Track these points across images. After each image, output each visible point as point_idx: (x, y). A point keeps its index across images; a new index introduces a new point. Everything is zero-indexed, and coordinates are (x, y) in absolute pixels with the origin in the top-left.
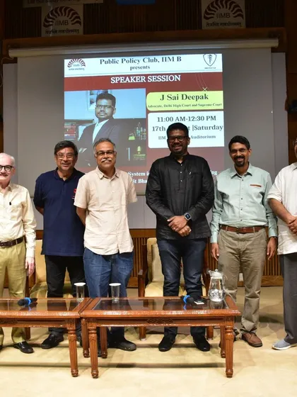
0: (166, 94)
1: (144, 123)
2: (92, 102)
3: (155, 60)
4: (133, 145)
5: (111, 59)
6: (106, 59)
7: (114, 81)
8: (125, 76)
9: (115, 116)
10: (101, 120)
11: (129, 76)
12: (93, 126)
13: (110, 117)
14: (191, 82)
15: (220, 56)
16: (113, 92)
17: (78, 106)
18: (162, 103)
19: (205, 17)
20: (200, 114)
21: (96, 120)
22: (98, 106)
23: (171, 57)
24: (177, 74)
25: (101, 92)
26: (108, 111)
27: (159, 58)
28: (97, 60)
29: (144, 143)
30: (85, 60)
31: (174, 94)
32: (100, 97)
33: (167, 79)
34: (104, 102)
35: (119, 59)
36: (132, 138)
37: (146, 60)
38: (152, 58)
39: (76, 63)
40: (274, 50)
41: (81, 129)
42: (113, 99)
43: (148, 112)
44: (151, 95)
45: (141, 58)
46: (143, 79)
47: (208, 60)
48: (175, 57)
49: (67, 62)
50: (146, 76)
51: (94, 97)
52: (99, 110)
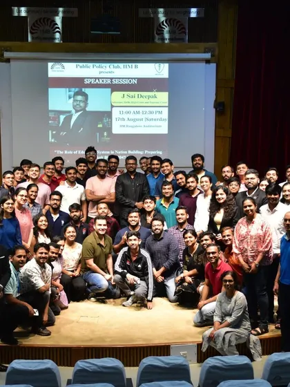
0: (126, 93)
1: (109, 114)
2: (70, 98)
3: (118, 67)
4: (101, 131)
5: (85, 64)
6: (81, 64)
7: (87, 82)
8: (96, 78)
9: (87, 109)
10: (77, 111)
11: (98, 78)
12: (71, 117)
13: (84, 109)
14: (144, 85)
15: (167, 65)
16: (87, 91)
17: (59, 100)
18: (123, 100)
21: (73, 111)
22: (74, 101)
23: (130, 64)
24: (135, 79)
25: (77, 90)
26: (82, 104)
27: (121, 65)
28: (74, 65)
29: (109, 129)
30: (65, 64)
31: (132, 93)
32: (76, 94)
33: (127, 82)
34: (79, 98)
35: (91, 65)
36: (100, 126)
37: (112, 67)
38: (116, 65)
39: (58, 66)
40: (208, 61)
41: (62, 117)
42: (86, 96)
43: (112, 106)
44: (115, 93)
45: (108, 65)
46: (109, 82)
47: (158, 68)
48: (134, 64)
49: (50, 64)
50: (111, 79)
51: (72, 93)
52: (75, 104)
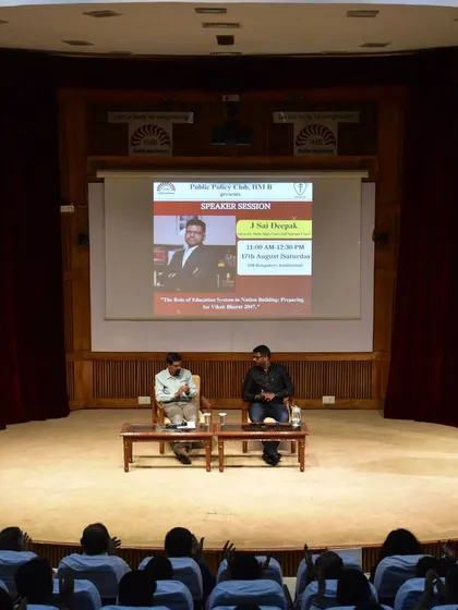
0: (255, 222)
1: (233, 250)
2: (181, 228)
3: (246, 187)
4: (223, 272)
5: (202, 184)
6: (197, 184)
7: (204, 207)
8: (216, 203)
9: (205, 243)
10: (190, 246)
11: (220, 203)
12: (183, 252)
13: (200, 243)
14: (280, 211)
15: (310, 185)
16: (204, 219)
17: (168, 231)
18: (252, 231)
19: (297, 144)
20: (289, 243)
21: (186, 245)
22: (188, 232)
23: (262, 184)
24: (267, 202)
25: (191, 218)
26: (198, 237)
27: (250, 185)
28: (188, 185)
29: (233, 269)
30: (175, 184)
31: (263, 222)
32: (190, 223)
33: (257, 207)
34: (194, 228)
35: (209, 185)
36: (221, 265)
37: (237, 187)
38: (243, 185)
39: (166, 187)
40: (364, 180)
41: (171, 254)
42: (203, 225)
43: (237, 239)
44: (241, 222)
45: (232, 185)
46: (233, 207)
47: (298, 189)
48: (266, 184)
49: (156, 185)
50: (237, 203)
51: (185, 222)
52: (188, 236)
